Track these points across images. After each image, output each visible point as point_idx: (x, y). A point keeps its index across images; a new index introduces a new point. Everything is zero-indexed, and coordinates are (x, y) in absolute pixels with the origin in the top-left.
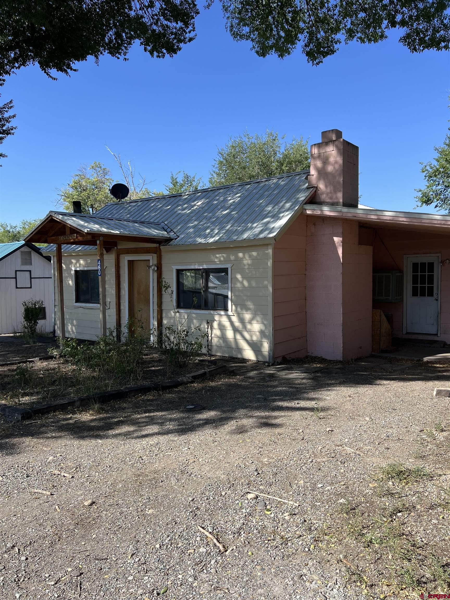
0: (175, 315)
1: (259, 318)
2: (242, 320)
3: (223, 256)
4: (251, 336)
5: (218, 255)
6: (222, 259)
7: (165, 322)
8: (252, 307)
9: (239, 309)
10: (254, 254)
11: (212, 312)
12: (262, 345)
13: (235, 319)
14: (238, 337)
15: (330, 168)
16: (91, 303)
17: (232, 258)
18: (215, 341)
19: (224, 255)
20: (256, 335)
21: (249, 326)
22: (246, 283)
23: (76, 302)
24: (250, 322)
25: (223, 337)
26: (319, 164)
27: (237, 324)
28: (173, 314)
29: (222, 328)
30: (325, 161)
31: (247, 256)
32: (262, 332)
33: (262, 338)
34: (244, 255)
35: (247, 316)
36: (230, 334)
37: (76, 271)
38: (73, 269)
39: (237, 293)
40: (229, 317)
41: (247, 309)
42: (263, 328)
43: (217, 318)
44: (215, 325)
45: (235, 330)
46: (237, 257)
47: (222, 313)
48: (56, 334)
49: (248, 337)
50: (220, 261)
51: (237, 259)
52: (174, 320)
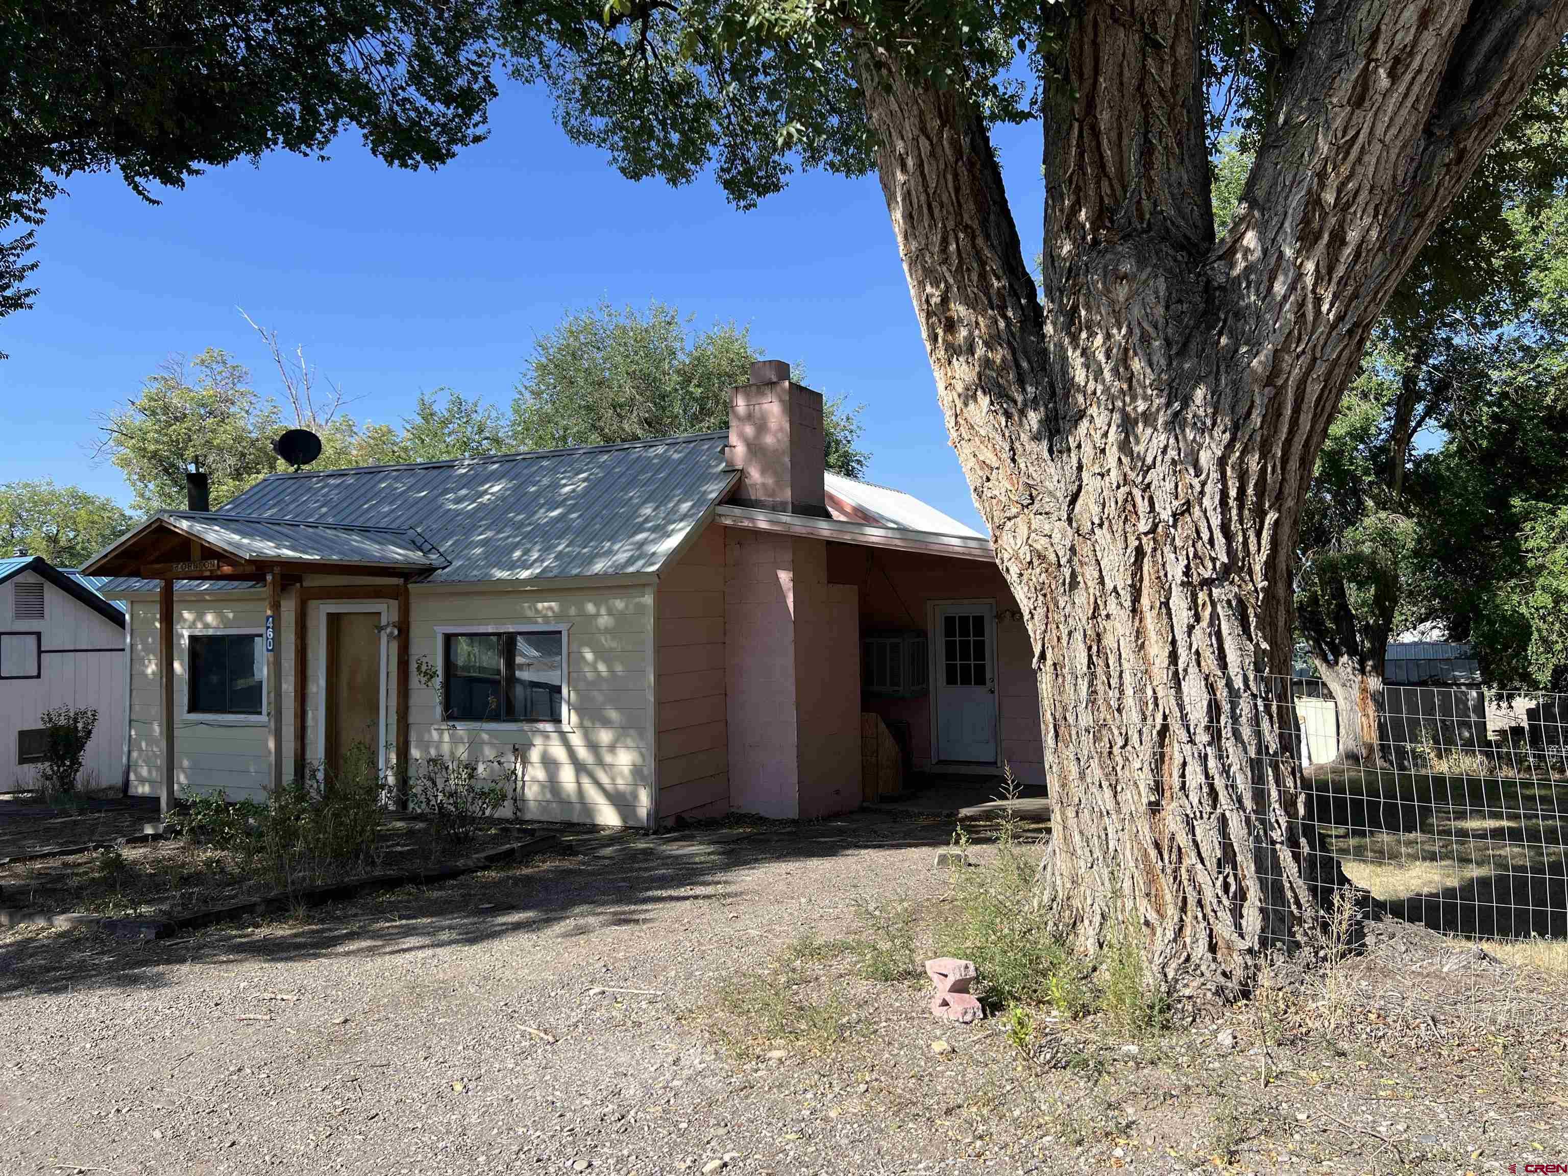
0: (441, 735)
1: (629, 741)
2: (593, 746)
3: (551, 608)
4: (613, 779)
5: (540, 606)
6: (549, 612)
7: (415, 753)
8: (613, 715)
9: (587, 723)
10: (619, 604)
11: (526, 727)
12: (635, 796)
13: (576, 740)
14: (586, 783)
16: (230, 712)
17: (573, 611)
18: (531, 792)
19: (553, 604)
20: (621, 774)
21: (608, 758)
22: (602, 667)
23: (189, 712)
24: (612, 748)
25: (553, 783)
26: (749, 430)
27: (583, 753)
28: (435, 735)
29: (549, 763)
30: (762, 427)
31: (603, 611)
32: (637, 771)
33: (635, 784)
34: (597, 607)
35: (605, 736)
36: (567, 776)
37: (192, 638)
38: (186, 633)
39: (582, 690)
40: (564, 738)
41: (606, 723)
42: (639, 761)
43: (537, 739)
44: (535, 755)
45: (579, 767)
46: (582, 611)
47: (549, 727)
48: (132, 792)
49: (604, 779)
50: (545, 617)
51: (582, 614)
52: (437, 748)
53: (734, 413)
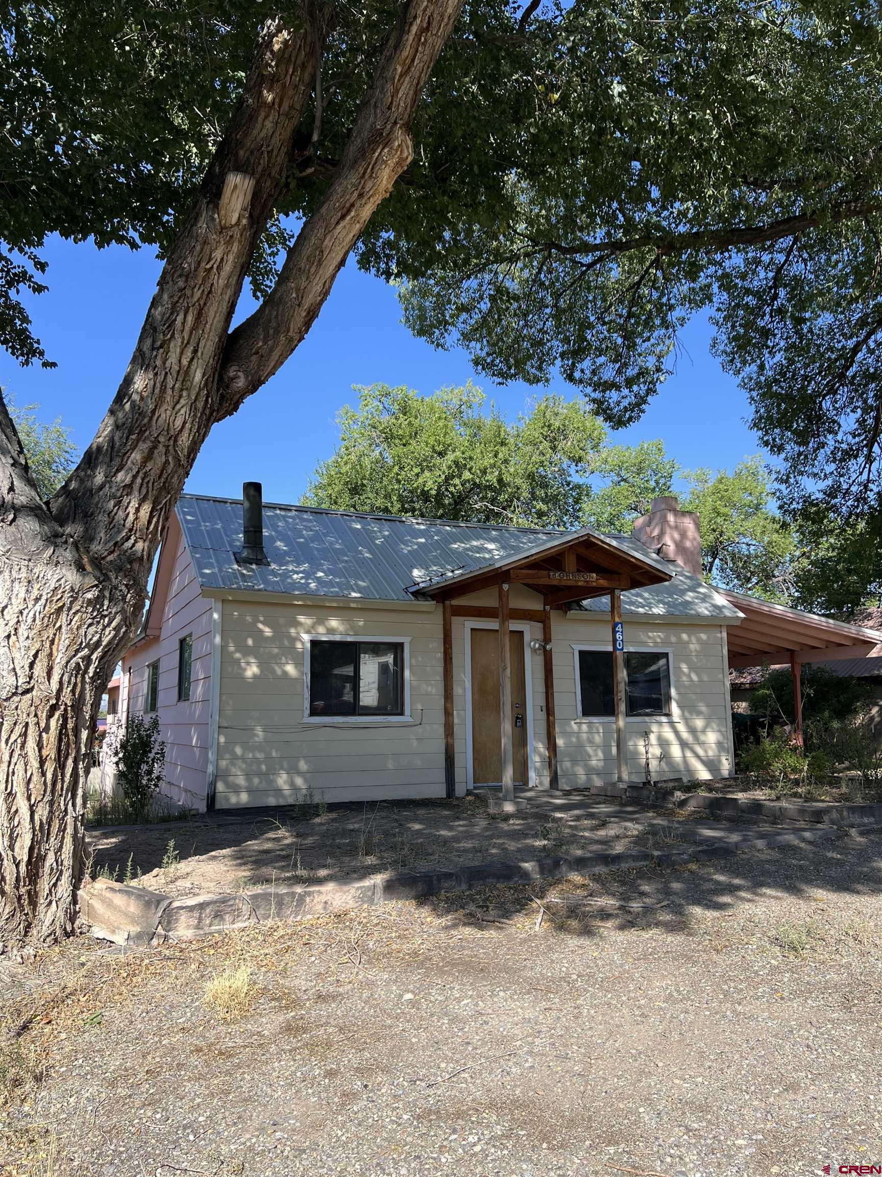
0: (579, 728)
1: (714, 726)
2: (692, 731)
3: (659, 636)
4: (706, 752)
5: (650, 634)
6: (659, 640)
7: (560, 742)
8: (704, 709)
9: (687, 714)
10: (704, 636)
11: (647, 719)
12: (720, 761)
13: (681, 727)
14: (689, 754)
15: (688, 544)
16: (359, 715)
17: (673, 639)
18: (654, 765)
20: (711, 748)
21: (702, 738)
22: (694, 677)
23: (312, 714)
24: (704, 731)
25: (665, 756)
26: (677, 536)
27: (685, 735)
28: (575, 727)
29: (663, 743)
30: (683, 535)
31: (694, 640)
32: (719, 744)
33: (719, 752)
34: (689, 636)
35: (699, 723)
36: (676, 751)
37: (314, 643)
38: (306, 638)
39: (682, 691)
40: (672, 724)
41: (699, 713)
42: (721, 739)
43: (655, 728)
44: (653, 738)
45: (683, 744)
46: (679, 638)
47: (664, 719)
48: (220, 804)
49: (701, 752)
50: (655, 642)
51: (680, 641)
52: (578, 738)
53: (669, 525)
